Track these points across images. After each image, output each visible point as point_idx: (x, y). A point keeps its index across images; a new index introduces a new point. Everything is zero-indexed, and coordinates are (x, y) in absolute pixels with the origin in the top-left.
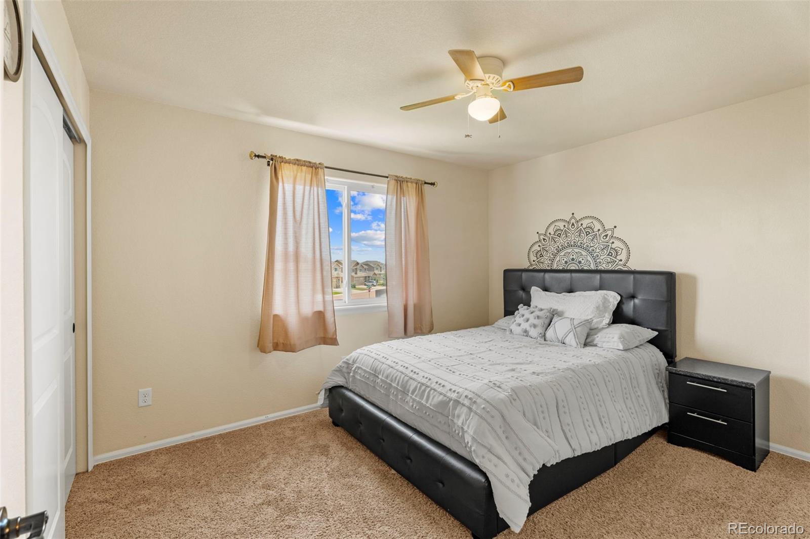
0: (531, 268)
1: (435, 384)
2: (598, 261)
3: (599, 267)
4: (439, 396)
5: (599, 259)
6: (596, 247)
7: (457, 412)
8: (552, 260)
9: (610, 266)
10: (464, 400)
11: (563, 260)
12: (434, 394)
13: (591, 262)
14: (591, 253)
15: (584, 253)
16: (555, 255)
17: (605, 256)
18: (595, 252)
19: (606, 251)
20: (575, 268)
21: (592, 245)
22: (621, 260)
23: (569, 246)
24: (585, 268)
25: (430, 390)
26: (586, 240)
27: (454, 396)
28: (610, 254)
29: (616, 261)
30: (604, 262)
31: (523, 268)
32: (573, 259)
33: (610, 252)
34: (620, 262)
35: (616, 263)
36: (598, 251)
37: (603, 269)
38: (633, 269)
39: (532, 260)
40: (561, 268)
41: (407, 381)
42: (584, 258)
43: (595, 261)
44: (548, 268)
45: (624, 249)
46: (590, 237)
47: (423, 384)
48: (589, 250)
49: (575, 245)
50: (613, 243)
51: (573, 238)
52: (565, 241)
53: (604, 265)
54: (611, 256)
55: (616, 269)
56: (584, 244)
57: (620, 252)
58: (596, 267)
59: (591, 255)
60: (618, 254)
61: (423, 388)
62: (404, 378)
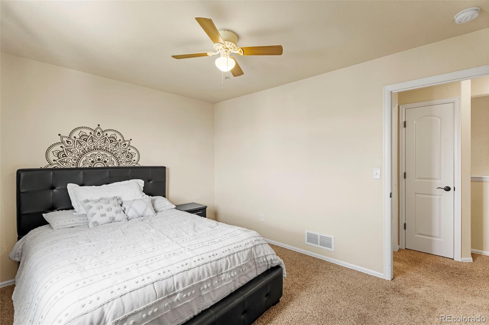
0: (49, 167)
1: (235, 249)
2: (119, 161)
3: (121, 165)
4: (245, 252)
5: (120, 159)
6: (118, 151)
7: (257, 252)
8: (78, 160)
9: (128, 164)
10: (256, 243)
11: (90, 160)
12: (241, 254)
13: (115, 161)
14: (114, 156)
15: (108, 155)
16: (81, 156)
17: (125, 158)
18: (117, 155)
19: (125, 155)
20: (101, 166)
21: (115, 150)
22: (135, 160)
23: (95, 149)
24: (110, 166)
25: (237, 254)
26: (110, 146)
27: (250, 245)
28: (128, 156)
29: (132, 161)
30: (124, 162)
31: (39, 168)
32: (99, 159)
33: (128, 155)
34: (134, 162)
35: (132, 162)
36: (119, 154)
37: (123, 166)
38: (141, 166)
39: (52, 161)
40: (88, 166)
41: (216, 265)
42: (109, 159)
43: (117, 161)
44: (72, 167)
45: (136, 154)
46: (114, 144)
47: (229, 255)
48: (112, 153)
49: (101, 149)
50: (130, 149)
51: (99, 143)
52: (91, 145)
53: (124, 164)
54: (129, 157)
55: (132, 166)
56: (109, 149)
57: (134, 155)
58: (118, 164)
59: (114, 157)
60: (133, 157)
61: (232, 257)
62: (211, 265)
